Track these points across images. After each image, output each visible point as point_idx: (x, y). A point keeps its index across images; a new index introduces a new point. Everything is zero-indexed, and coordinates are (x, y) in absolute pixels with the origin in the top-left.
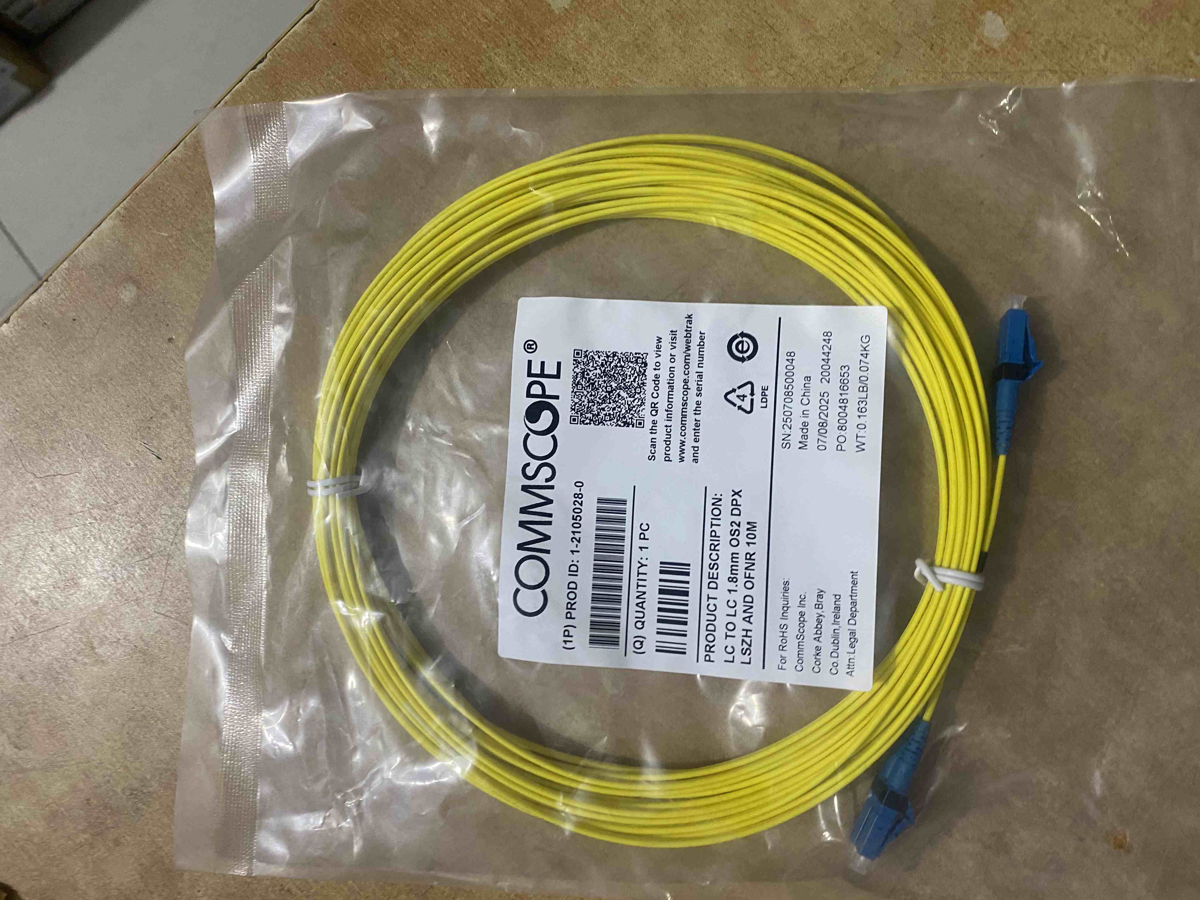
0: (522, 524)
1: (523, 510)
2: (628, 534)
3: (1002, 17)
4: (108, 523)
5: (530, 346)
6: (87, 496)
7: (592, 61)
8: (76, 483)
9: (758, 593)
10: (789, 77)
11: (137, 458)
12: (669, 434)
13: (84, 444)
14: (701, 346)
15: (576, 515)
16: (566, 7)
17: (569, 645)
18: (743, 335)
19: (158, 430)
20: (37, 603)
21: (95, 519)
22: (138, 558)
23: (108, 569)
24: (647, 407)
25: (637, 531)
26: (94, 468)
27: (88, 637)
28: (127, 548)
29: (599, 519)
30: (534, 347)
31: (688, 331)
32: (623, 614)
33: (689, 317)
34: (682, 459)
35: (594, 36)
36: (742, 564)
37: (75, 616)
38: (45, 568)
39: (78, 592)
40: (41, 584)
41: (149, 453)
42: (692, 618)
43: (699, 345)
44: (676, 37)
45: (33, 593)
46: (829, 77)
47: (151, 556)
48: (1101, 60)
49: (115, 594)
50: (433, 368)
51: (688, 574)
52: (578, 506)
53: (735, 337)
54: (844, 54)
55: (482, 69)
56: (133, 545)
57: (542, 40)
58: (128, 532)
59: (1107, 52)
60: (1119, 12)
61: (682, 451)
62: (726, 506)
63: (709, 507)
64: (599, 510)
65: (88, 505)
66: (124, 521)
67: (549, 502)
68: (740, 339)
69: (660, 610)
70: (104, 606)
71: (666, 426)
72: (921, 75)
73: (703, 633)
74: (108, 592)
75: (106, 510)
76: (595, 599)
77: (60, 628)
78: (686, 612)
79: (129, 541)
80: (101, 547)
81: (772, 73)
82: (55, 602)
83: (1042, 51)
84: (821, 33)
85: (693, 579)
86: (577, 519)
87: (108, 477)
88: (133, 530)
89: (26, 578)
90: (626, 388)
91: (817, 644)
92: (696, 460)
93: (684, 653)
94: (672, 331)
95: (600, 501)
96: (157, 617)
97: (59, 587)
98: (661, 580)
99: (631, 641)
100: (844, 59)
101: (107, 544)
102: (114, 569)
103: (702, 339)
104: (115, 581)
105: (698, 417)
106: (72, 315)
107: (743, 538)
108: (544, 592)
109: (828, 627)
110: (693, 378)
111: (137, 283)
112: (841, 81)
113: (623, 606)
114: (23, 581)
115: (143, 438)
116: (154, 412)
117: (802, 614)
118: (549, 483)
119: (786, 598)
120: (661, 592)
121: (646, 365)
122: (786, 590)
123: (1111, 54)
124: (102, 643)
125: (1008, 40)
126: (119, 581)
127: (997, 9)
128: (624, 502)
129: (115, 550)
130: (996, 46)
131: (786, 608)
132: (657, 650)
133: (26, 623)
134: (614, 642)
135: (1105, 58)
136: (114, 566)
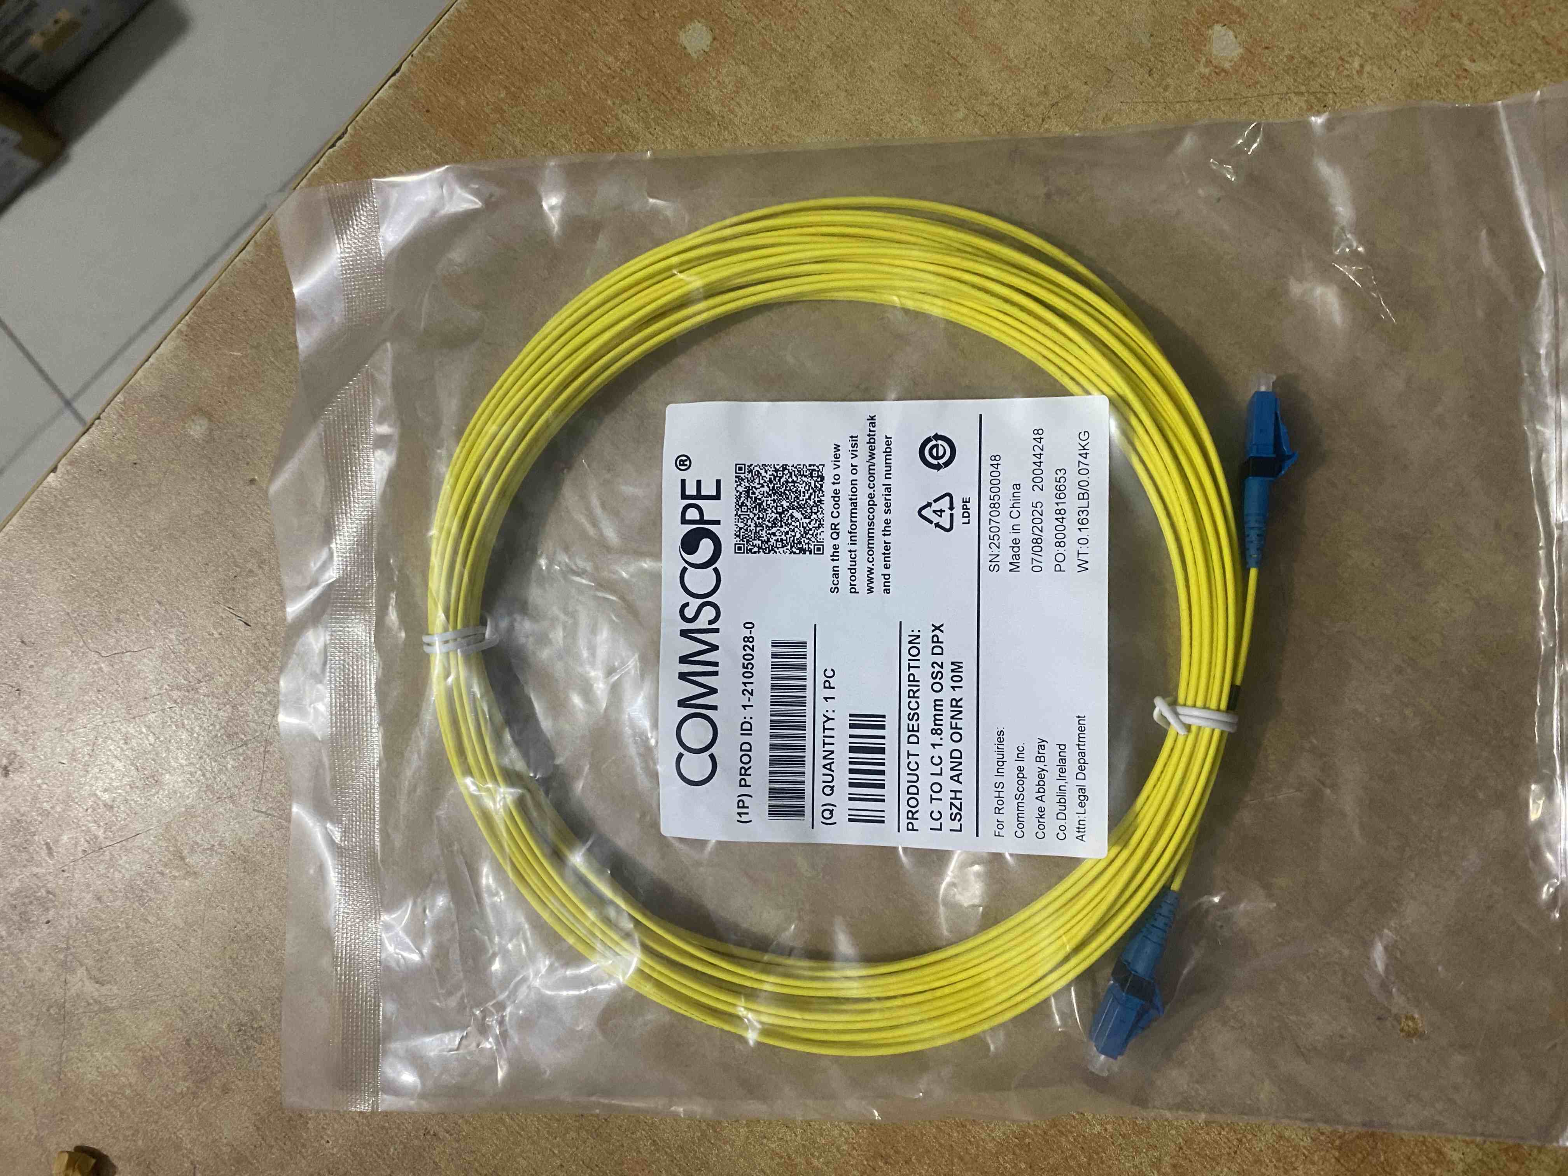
0: (683, 676)
1: (684, 660)
2: (809, 683)
3: (1234, 31)
4: (191, 706)
5: (683, 462)
6: (165, 675)
7: (740, 113)
8: (151, 660)
9: (967, 746)
10: (980, 119)
11: (221, 625)
12: (853, 560)
13: (157, 613)
14: (888, 453)
15: (746, 662)
16: (707, 50)
17: (744, 818)
18: (937, 437)
19: (244, 591)
20: (112, 807)
21: (175, 702)
22: (229, 747)
23: (195, 761)
24: (827, 530)
25: (821, 679)
26: (171, 640)
27: (175, 846)
28: (216, 736)
29: (774, 667)
30: (687, 463)
31: (871, 436)
32: (808, 778)
33: (872, 418)
34: (870, 590)
35: (740, 84)
36: (947, 712)
37: (159, 821)
38: (119, 765)
39: (161, 792)
40: (115, 784)
41: (236, 619)
42: (890, 778)
43: (886, 452)
44: (840, 78)
45: (106, 796)
46: (1028, 116)
47: (245, 744)
48: (1356, 77)
49: (205, 792)
50: (569, 495)
51: (883, 727)
52: (748, 651)
53: (928, 440)
54: (1045, 87)
55: (608, 130)
56: (222, 731)
57: (679, 90)
58: (216, 716)
59: (1362, 66)
60: (1374, 16)
61: (871, 581)
62: (925, 643)
63: (906, 646)
64: (774, 656)
65: (166, 686)
66: (210, 703)
67: (714, 648)
68: (934, 442)
69: (851, 771)
70: (193, 807)
71: (850, 551)
72: (1140, 107)
73: (904, 797)
74: (196, 790)
75: (188, 691)
76: (773, 762)
77: (142, 836)
78: (882, 773)
79: (218, 727)
80: (184, 736)
81: (960, 115)
82: (133, 805)
83: (1284, 70)
84: (1016, 62)
85: (890, 732)
86: (748, 668)
87: (187, 651)
88: (221, 713)
89: (97, 779)
90: (800, 507)
91: (1040, 804)
92: (887, 591)
93: (883, 822)
94: (852, 437)
95: (775, 644)
96: (257, 817)
97: (137, 787)
98: (851, 736)
99: (818, 809)
100: (1045, 92)
101: (191, 732)
102: (202, 761)
103: (888, 444)
104: (204, 775)
105: (887, 539)
106: (134, 457)
107: (947, 682)
108: (712, 757)
109: (1052, 784)
110: (880, 491)
111: (209, 416)
112: (1043, 120)
113: (808, 769)
114: (93, 782)
115: (227, 601)
116: (238, 570)
117: (1020, 770)
118: (714, 626)
119: (1000, 752)
120: (852, 750)
121: (823, 478)
122: (1001, 742)
123: (1368, 68)
124: (192, 851)
125: (1242, 58)
126: (208, 775)
127: (1226, 22)
128: (803, 644)
129: (201, 738)
130: (1227, 65)
131: (1001, 762)
132: (850, 820)
133: (100, 833)
134: (799, 812)
135: (1360, 72)
136: (201, 758)
